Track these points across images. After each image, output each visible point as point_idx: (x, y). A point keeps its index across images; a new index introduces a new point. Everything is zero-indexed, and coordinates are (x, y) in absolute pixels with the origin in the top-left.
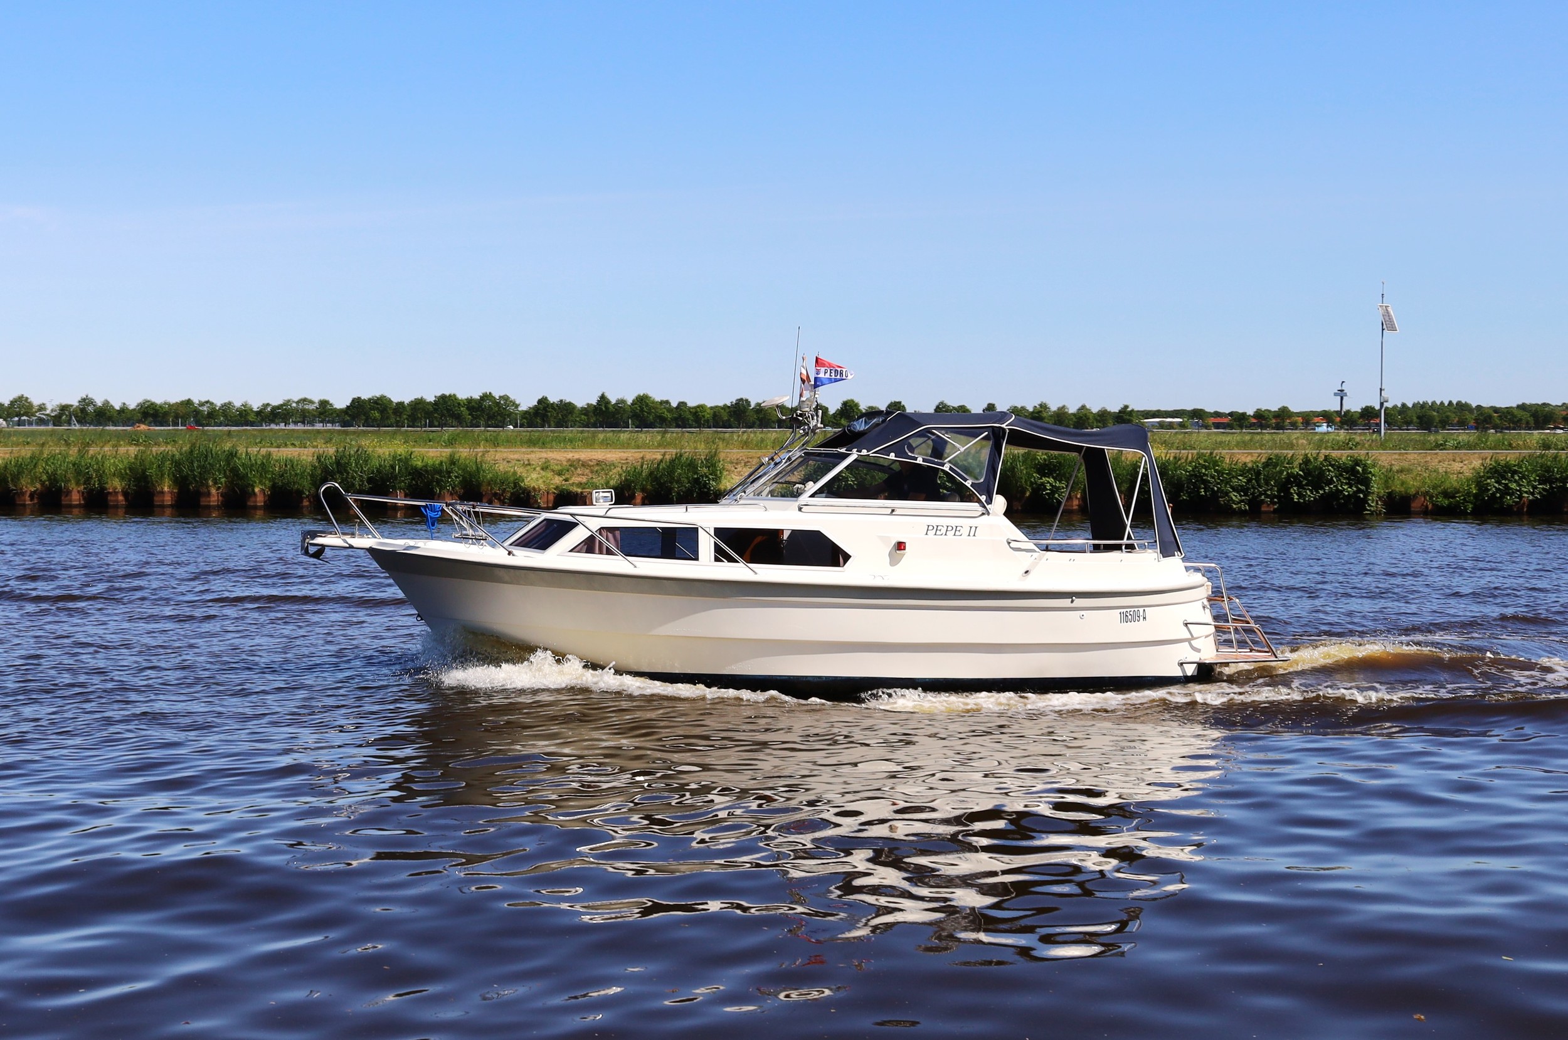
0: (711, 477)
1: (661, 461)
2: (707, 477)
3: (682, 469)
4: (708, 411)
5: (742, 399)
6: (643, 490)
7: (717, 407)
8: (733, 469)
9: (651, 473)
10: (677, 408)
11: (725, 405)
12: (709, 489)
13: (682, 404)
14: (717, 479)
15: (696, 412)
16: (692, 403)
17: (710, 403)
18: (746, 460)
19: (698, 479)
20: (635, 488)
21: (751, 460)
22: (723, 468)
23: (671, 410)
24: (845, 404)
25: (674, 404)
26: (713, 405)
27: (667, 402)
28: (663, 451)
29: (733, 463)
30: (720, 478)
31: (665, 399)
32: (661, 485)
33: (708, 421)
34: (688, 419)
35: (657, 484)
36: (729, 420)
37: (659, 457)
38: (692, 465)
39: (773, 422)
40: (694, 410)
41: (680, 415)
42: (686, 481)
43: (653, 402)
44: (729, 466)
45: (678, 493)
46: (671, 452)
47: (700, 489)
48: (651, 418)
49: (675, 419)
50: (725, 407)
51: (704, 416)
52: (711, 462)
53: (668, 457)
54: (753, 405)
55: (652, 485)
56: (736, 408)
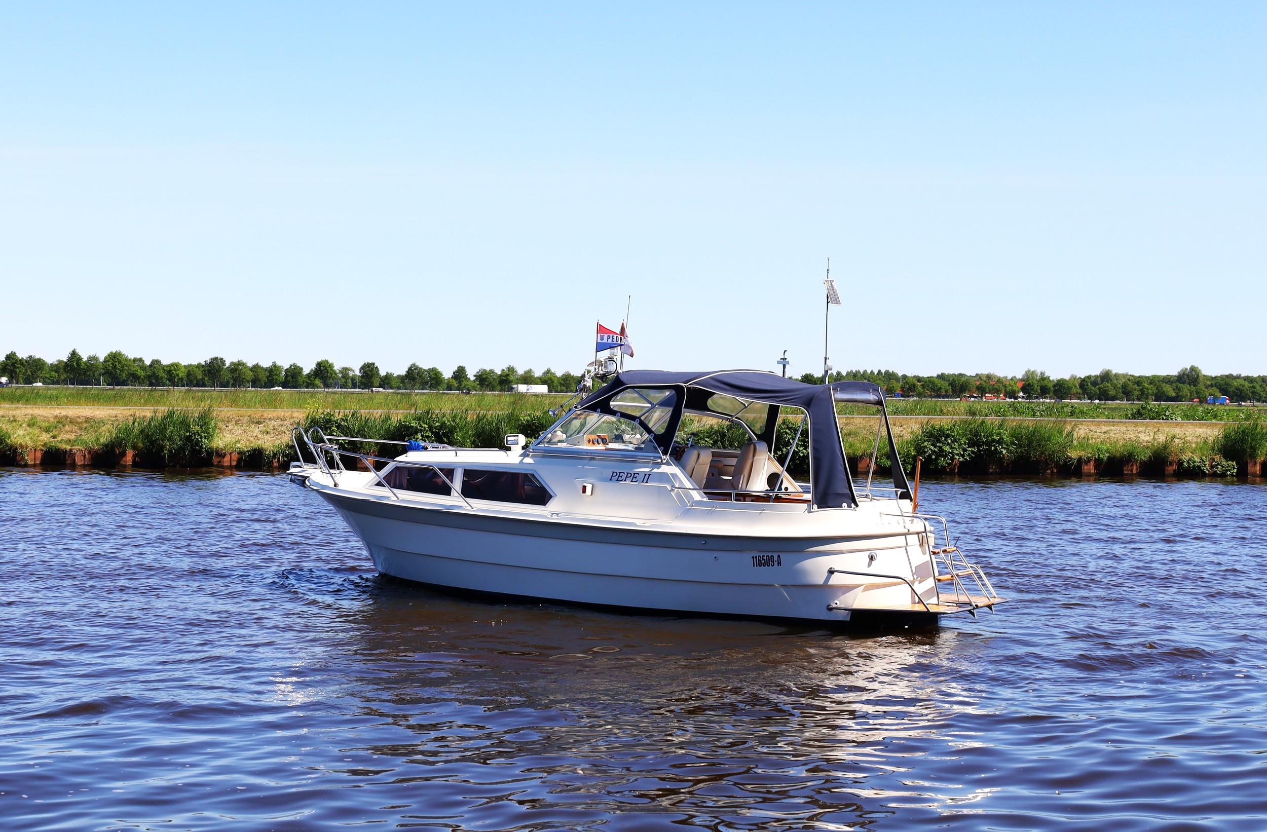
0: (203, 435)
1: (152, 419)
2: (199, 435)
3: (174, 427)
4: (183, 370)
5: (217, 358)
6: (134, 447)
7: (190, 365)
8: (224, 427)
9: (142, 431)
10: (151, 366)
11: (199, 364)
12: (201, 447)
13: (156, 362)
14: (209, 437)
15: (170, 371)
16: (165, 362)
17: (184, 362)
18: (237, 418)
19: (190, 436)
20: (126, 445)
21: (242, 418)
22: (215, 427)
23: (143, 368)
24: (319, 365)
25: (148, 362)
26: (186, 364)
27: (141, 360)
28: (152, 408)
29: (223, 421)
30: (212, 436)
31: (138, 357)
32: (152, 442)
33: (182, 379)
34: (162, 378)
35: (148, 441)
36: (203, 379)
37: (149, 415)
38: (184, 424)
39: (248, 382)
40: (168, 369)
41: (154, 373)
42: (178, 438)
43: (126, 359)
44: (220, 425)
45: (170, 451)
46: (162, 410)
47: (192, 447)
48: (124, 375)
49: (149, 377)
50: (199, 366)
51: (178, 375)
52: (204, 419)
53: (160, 415)
54: (227, 364)
55: (143, 443)
56: (210, 367)
